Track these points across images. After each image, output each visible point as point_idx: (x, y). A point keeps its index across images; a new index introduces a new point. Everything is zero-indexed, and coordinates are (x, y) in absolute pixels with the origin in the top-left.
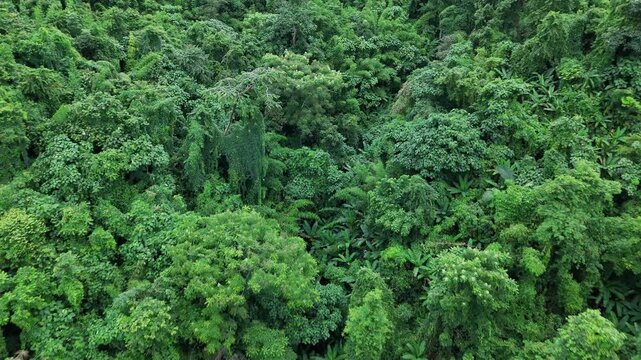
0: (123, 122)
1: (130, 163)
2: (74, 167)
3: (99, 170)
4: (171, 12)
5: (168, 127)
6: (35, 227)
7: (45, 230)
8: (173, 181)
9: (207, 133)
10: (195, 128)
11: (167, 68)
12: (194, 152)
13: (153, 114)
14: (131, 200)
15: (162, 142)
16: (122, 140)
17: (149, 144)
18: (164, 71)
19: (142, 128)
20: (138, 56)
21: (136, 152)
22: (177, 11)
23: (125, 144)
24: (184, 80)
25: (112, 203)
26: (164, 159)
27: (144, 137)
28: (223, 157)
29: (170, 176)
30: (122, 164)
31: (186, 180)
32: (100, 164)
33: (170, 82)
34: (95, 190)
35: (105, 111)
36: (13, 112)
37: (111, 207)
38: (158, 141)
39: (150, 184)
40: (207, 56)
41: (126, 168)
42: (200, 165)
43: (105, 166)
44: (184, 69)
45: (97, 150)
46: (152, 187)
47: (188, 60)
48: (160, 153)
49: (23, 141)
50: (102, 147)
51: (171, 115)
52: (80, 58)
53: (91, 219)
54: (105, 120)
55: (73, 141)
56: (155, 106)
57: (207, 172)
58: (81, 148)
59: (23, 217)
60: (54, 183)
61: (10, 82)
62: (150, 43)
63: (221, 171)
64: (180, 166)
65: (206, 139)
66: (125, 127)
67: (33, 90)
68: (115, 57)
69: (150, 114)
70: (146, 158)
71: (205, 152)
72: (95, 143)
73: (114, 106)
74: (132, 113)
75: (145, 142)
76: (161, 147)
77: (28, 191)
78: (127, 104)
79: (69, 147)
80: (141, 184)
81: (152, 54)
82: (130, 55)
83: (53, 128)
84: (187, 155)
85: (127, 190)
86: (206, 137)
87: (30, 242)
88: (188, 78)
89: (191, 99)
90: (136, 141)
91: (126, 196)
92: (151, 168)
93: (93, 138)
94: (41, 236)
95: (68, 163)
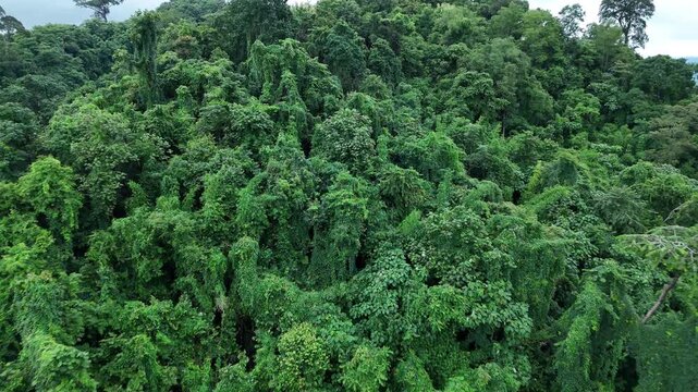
0: (480, 254)
1: (468, 314)
2: (395, 294)
3: (422, 310)
4: (605, 152)
5: (545, 282)
6: (316, 358)
7: (326, 366)
8: (528, 368)
9: (610, 308)
10: (590, 293)
11: (575, 209)
12: (576, 332)
13: (529, 255)
14: (454, 372)
15: (530, 301)
16: (469, 277)
17: (508, 296)
18: (569, 211)
19: (504, 269)
20: (539, 189)
21: (483, 301)
22: (614, 152)
23: (471, 285)
24: (595, 228)
25: (426, 367)
26: (524, 326)
27: (503, 283)
28: (631, 362)
29: (525, 358)
30: (457, 312)
31: (552, 377)
32: (427, 301)
33: (573, 227)
34: (408, 336)
35: (459, 231)
36: (355, 207)
37: (421, 370)
38: (525, 297)
39: (490, 359)
40: (644, 203)
41: (460, 319)
42: (582, 359)
43: (432, 307)
44: (601, 214)
45: (432, 281)
46: (489, 365)
47: (609, 202)
48: (520, 316)
49: (354, 244)
50: (440, 279)
51: (556, 266)
52: (463, 173)
53: (383, 377)
54: (456, 244)
55: (408, 261)
56: (535, 245)
57: (592, 376)
58: (413, 273)
59: (308, 338)
60: (364, 308)
61: (373, 178)
62: (560, 175)
63: (621, 385)
64: (548, 348)
65: (605, 318)
66: (481, 262)
67: (392, 192)
68: (510, 185)
69: (525, 254)
70: (494, 314)
71: (598, 342)
72: (433, 271)
73: (473, 229)
74: (498, 246)
75: (501, 292)
76: (524, 308)
77: (332, 307)
78: (495, 231)
79: (399, 267)
80: (478, 355)
81: (558, 187)
82: (529, 188)
83: (394, 239)
84: (565, 335)
85: (454, 355)
86: (605, 313)
87: (302, 376)
88: (603, 226)
89: (598, 256)
90: (489, 286)
91: (449, 363)
92: (500, 334)
93: (432, 264)
94: (319, 372)
95: (390, 287)
